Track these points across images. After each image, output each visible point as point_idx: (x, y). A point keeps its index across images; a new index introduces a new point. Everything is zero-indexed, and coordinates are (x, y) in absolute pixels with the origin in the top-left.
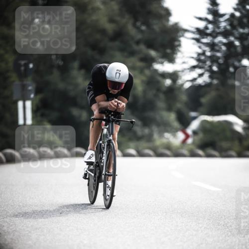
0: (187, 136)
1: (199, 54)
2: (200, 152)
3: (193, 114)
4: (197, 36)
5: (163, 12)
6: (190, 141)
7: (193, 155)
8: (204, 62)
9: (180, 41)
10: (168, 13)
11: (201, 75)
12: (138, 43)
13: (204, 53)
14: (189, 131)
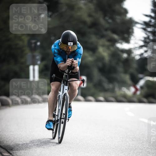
0: (137, 90)
1: (145, 38)
2: (145, 100)
3: (141, 76)
4: (144, 27)
5: (123, 11)
6: (138, 93)
7: (140, 101)
8: (148, 43)
9: (133, 29)
10: (126, 11)
11: (146, 51)
12: (106, 30)
13: (148, 38)
14: (138, 87)
